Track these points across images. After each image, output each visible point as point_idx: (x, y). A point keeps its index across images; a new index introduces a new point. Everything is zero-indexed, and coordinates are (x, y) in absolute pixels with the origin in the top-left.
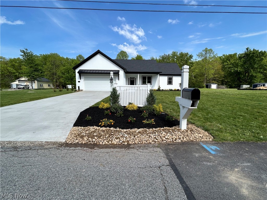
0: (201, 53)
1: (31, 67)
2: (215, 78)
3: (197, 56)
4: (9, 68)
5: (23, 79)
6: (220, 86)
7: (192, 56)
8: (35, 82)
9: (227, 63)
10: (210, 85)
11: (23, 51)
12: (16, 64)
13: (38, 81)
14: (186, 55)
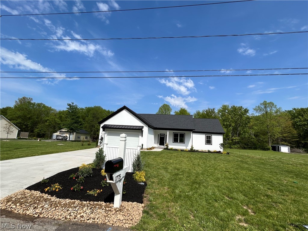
0: (259, 107)
1: (73, 119)
2: (284, 137)
3: (253, 110)
4: (56, 119)
5: (64, 130)
6: (294, 150)
7: (248, 110)
8: (73, 134)
9: (299, 118)
10: (279, 147)
11: (70, 104)
12: (63, 116)
13: (77, 133)
14: (240, 109)
